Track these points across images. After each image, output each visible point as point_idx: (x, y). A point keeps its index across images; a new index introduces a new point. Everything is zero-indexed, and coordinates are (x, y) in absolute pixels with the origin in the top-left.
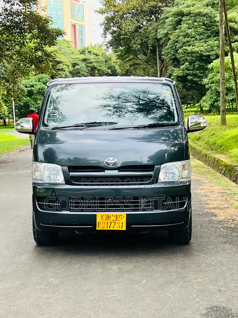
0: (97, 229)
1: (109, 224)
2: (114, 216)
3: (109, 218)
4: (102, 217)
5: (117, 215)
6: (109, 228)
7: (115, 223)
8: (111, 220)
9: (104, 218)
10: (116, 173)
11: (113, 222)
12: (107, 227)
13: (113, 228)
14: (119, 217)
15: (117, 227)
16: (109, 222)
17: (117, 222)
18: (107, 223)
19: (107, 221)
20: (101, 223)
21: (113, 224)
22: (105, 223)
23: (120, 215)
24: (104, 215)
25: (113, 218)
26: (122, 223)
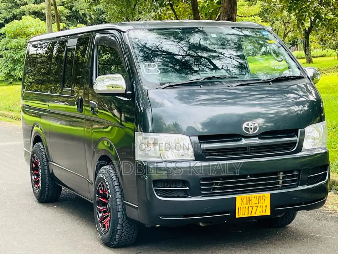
0: (237, 216)
1: (251, 209)
2: (256, 197)
3: (250, 200)
4: (242, 201)
5: (259, 197)
6: (251, 214)
7: (257, 206)
8: (253, 203)
9: (245, 201)
10: (256, 141)
11: (256, 206)
12: (248, 214)
13: (255, 213)
14: (263, 199)
15: (260, 212)
16: (251, 207)
17: (259, 205)
18: (248, 207)
19: (248, 205)
20: (241, 208)
21: (255, 208)
22: (245, 208)
23: (263, 196)
24: (244, 197)
25: (255, 201)
26: (266, 207)
